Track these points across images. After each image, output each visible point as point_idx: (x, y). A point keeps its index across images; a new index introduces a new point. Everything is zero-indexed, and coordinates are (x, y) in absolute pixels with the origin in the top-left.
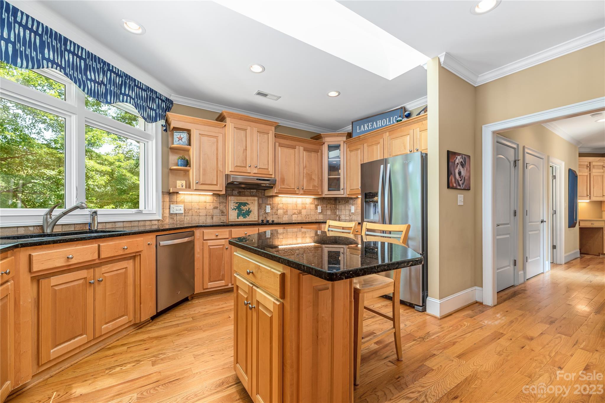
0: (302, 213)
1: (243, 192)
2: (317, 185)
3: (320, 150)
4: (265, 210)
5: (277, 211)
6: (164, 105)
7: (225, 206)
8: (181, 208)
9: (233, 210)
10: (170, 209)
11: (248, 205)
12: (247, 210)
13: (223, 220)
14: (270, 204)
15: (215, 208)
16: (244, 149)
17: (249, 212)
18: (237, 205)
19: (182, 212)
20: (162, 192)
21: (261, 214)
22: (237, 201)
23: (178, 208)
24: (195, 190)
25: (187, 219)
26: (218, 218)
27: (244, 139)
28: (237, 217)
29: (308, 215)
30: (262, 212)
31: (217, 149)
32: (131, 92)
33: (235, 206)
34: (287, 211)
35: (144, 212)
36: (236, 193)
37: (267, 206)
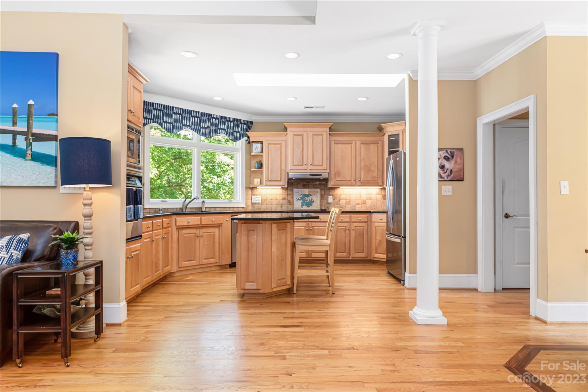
0: (367, 203)
1: (307, 185)
2: (377, 176)
3: (380, 142)
4: (327, 200)
5: (339, 201)
6: (245, 127)
7: (292, 197)
8: (259, 199)
9: (298, 200)
10: (251, 199)
11: (311, 196)
12: (310, 200)
13: (290, 209)
14: (332, 195)
15: (284, 199)
16: (301, 151)
17: (312, 202)
18: (301, 196)
19: (260, 202)
20: (246, 187)
21: (323, 204)
22: (301, 193)
23: (257, 199)
24: (265, 185)
25: (263, 207)
26: (286, 206)
27: (301, 143)
28: (301, 207)
29: (374, 206)
30: (324, 202)
31: (281, 153)
32: (224, 126)
33: (300, 197)
34: (350, 202)
35: (233, 202)
36: (301, 186)
37: (329, 197)
